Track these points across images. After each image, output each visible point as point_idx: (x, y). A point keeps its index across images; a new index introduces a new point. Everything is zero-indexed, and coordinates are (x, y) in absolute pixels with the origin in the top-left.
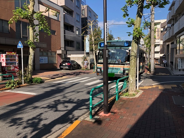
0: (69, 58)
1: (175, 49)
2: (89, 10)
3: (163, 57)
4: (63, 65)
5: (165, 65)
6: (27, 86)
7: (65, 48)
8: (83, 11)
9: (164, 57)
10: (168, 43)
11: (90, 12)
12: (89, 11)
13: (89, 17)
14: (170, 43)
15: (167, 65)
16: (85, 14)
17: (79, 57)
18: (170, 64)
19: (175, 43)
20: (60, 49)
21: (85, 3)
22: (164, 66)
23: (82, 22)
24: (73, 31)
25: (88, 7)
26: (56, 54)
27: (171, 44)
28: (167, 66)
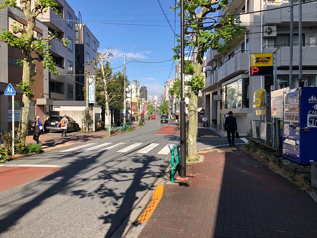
0: (58, 113)
1: (219, 102)
2: (87, 32)
3: (201, 112)
4: (52, 124)
5: (206, 124)
6: (21, 157)
7: (50, 95)
8: (77, 33)
9: (203, 112)
10: (207, 93)
11: (89, 36)
12: (87, 34)
13: (87, 44)
14: (211, 93)
15: (207, 124)
16: (81, 39)
17: (75, 112)
18: (211, 122)
19: (219, 93)
20: (43, 97)
21: (80, 20)
22: (204, 126)
23: (77, 51)
24: (61, 66)
25: (85, 27)
26: (34, 105)
27: (213, 94)
28: (207, 126)
